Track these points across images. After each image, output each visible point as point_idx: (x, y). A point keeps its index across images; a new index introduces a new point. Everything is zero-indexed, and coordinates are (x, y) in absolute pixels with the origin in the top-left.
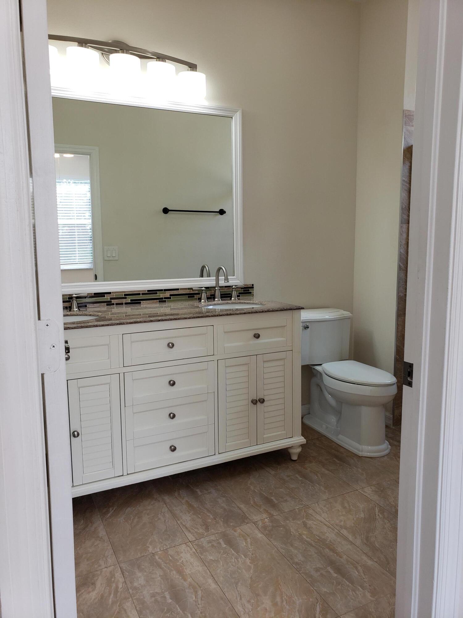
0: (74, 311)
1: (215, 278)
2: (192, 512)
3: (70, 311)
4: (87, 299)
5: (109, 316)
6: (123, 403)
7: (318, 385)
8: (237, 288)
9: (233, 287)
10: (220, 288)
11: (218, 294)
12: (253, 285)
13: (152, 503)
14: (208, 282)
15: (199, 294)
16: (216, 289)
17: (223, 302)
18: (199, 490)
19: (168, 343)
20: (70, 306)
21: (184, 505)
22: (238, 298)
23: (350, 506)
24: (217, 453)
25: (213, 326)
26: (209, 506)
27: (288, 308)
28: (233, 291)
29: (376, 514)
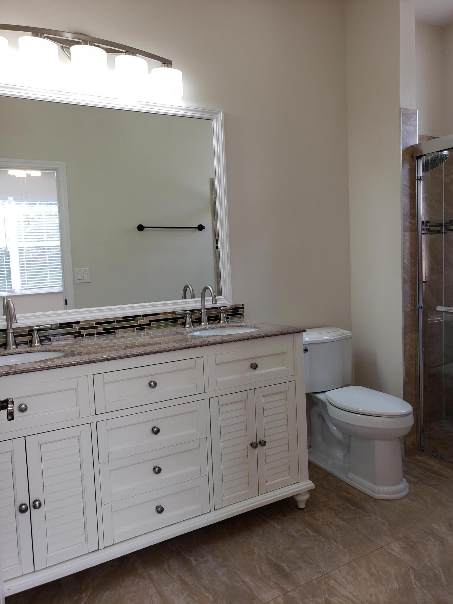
0: (35, 346)
1: (200, 299)
2: (186, 592)
3: (31, 346)
4: (51, 330)
5: (78, 349)
6: (96, 458)
7: (320, 415)
8: (226, 309)
9: (222, 308)
10: (206, 310)
11: (204, 317)
12: (243, 305)
13: (136, 582)
14: (193, 303)
15: (182, 318)
16: (202, 312)
17: (211, 326)
18: (192, 557)
19: (149, 381)
20: (31, 340)
21: (175, 582)
22: (227, 321)
23: (378, 572)
24: (212, 510)
25: (203, 357)
26: (207, 582)
27: (288, 331)
28: (221, 313)
29: (411, 583)
